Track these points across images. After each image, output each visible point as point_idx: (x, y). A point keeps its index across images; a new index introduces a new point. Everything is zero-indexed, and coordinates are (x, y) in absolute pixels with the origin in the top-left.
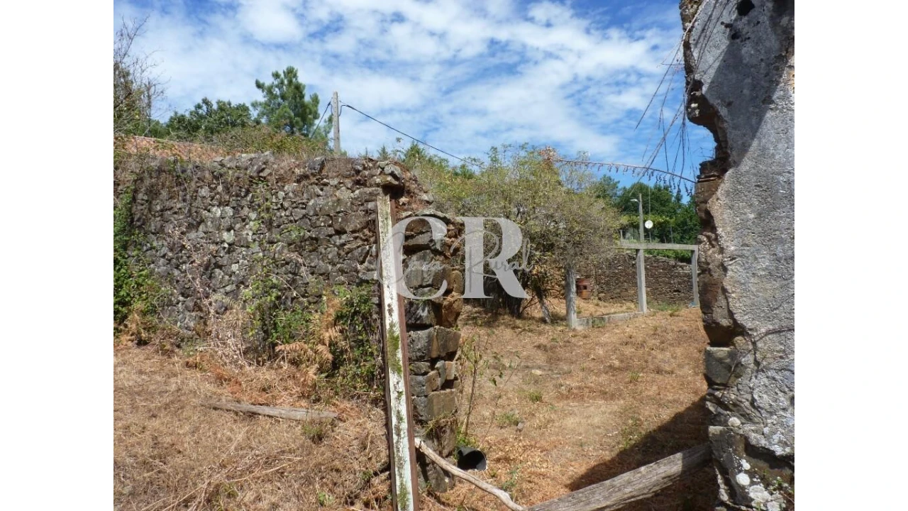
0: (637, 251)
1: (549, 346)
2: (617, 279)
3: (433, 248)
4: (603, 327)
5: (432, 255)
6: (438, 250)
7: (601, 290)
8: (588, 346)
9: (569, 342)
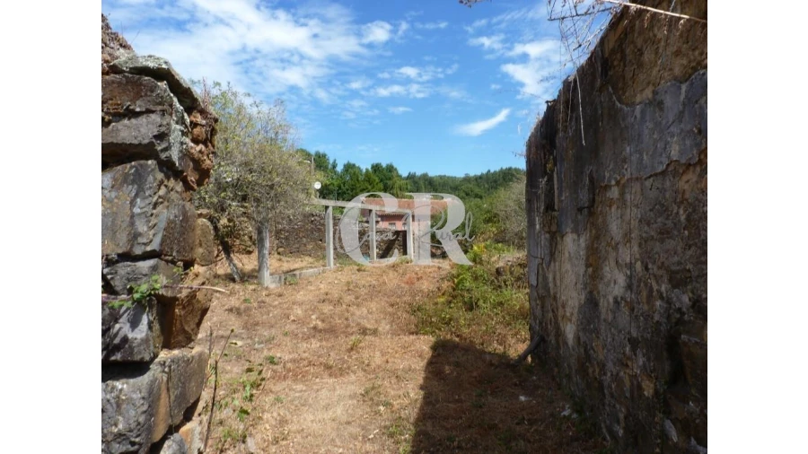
0: (327, 207)
1: (243, 307)
2: (297, 235)
3: (163, 156)
4: (296, 284)
5: (160, 176)
6: (174, 164)
7: (280, 245)
8: (285, 306)
9: (264, 302)
